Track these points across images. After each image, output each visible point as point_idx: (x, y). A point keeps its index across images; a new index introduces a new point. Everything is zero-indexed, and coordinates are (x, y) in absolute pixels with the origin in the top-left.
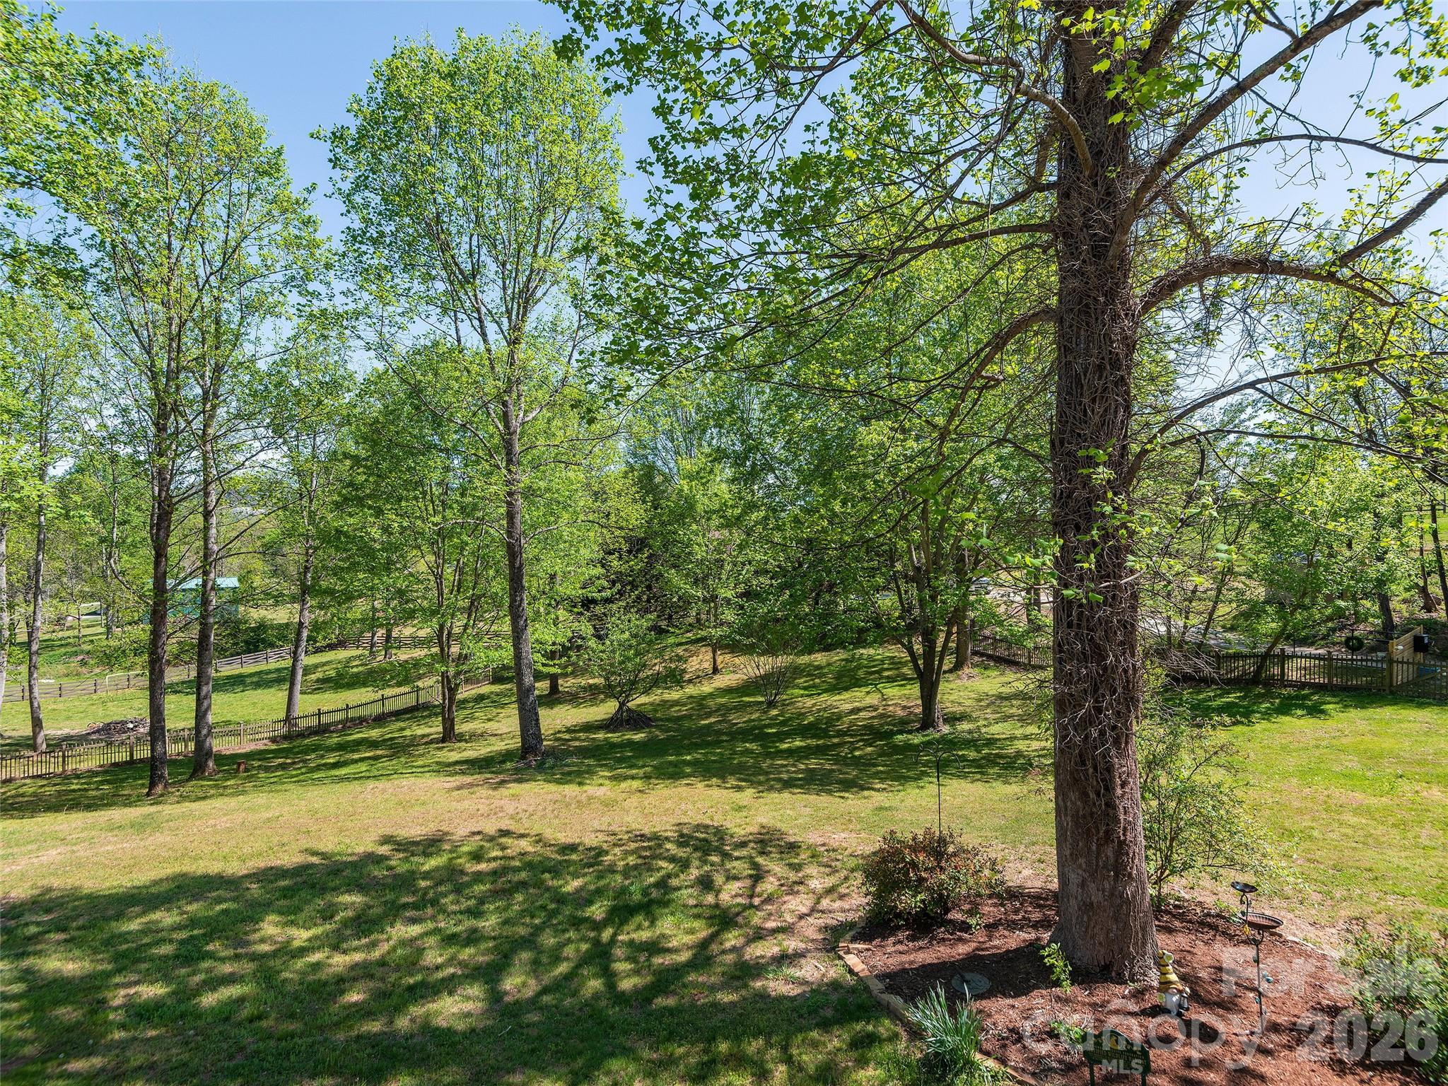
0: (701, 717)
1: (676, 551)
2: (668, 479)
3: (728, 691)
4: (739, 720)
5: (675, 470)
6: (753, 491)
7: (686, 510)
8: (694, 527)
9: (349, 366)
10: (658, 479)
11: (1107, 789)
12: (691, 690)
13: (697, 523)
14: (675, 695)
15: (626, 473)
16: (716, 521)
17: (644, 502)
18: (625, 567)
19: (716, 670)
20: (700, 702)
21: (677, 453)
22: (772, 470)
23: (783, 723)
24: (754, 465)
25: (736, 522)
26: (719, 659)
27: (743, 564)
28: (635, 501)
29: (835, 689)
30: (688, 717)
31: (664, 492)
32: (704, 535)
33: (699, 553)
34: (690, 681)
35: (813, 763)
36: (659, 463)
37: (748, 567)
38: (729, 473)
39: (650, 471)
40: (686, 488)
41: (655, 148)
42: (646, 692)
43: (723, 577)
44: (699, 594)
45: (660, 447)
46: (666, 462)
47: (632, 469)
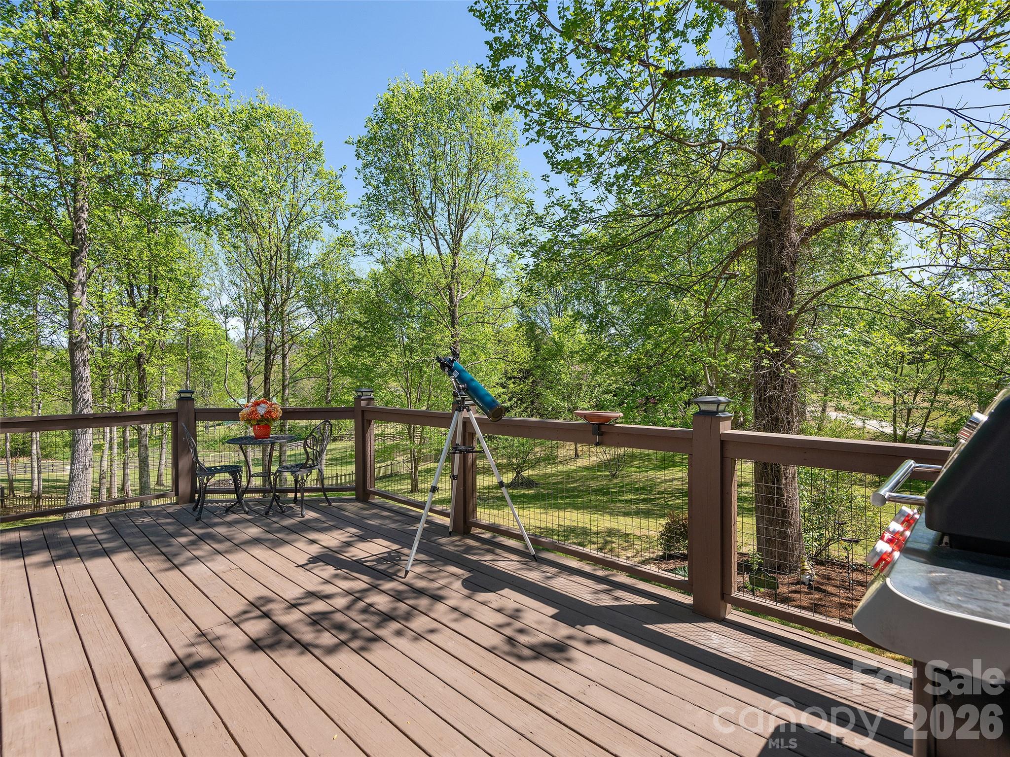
0: (569, 483)
1: (550, 378)
2: (544, 332)
3: (587, 468)
4: (593, 484)
5: (549, 325)
6: (600, 338)
7: (557, 351)
8: (562, 362)
9: (351, 266)
10: (538, 332)
11: (778, 480)
12: (561, 468)
13: (564, 360)
14: (550, 470)
15: (518, 328)
16: (577, 358)
17: (530, 346)
18: (517, 389)
19: (577, 456)
20: (568, 475)
21: (550, 314)
22: (613, 325)
23: (622, 487)
24: (601, 322)
25: (590, 358)
26: (580, 449)
27: (595, 386)
28: (524, 346)
29: (658, 468)
30: (561, 483)
31: (541, 340)
32: (568, 368)
33: (565, 379)
34: (561, 462)
35: (642, 506)
36: (539, 321)
37: (597, 389)
38: (585, 327)
39: (532, 326)
40: (557, 337)
41: (547, 157)
42: (533, 467)
43: (582, 395)
44: (566, 406)
45: (539, 310)
46: (543, 321)
47: (521, 325)
